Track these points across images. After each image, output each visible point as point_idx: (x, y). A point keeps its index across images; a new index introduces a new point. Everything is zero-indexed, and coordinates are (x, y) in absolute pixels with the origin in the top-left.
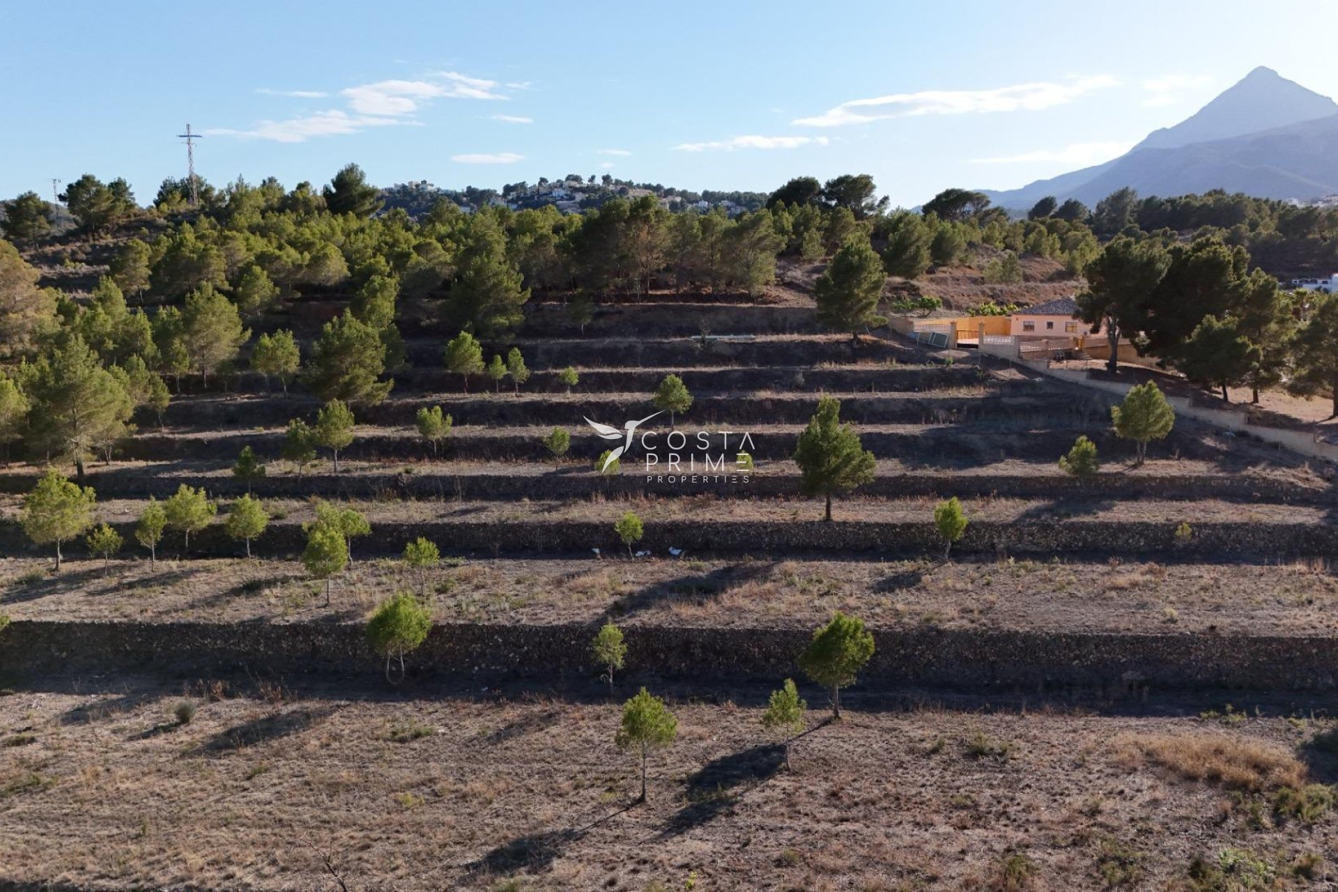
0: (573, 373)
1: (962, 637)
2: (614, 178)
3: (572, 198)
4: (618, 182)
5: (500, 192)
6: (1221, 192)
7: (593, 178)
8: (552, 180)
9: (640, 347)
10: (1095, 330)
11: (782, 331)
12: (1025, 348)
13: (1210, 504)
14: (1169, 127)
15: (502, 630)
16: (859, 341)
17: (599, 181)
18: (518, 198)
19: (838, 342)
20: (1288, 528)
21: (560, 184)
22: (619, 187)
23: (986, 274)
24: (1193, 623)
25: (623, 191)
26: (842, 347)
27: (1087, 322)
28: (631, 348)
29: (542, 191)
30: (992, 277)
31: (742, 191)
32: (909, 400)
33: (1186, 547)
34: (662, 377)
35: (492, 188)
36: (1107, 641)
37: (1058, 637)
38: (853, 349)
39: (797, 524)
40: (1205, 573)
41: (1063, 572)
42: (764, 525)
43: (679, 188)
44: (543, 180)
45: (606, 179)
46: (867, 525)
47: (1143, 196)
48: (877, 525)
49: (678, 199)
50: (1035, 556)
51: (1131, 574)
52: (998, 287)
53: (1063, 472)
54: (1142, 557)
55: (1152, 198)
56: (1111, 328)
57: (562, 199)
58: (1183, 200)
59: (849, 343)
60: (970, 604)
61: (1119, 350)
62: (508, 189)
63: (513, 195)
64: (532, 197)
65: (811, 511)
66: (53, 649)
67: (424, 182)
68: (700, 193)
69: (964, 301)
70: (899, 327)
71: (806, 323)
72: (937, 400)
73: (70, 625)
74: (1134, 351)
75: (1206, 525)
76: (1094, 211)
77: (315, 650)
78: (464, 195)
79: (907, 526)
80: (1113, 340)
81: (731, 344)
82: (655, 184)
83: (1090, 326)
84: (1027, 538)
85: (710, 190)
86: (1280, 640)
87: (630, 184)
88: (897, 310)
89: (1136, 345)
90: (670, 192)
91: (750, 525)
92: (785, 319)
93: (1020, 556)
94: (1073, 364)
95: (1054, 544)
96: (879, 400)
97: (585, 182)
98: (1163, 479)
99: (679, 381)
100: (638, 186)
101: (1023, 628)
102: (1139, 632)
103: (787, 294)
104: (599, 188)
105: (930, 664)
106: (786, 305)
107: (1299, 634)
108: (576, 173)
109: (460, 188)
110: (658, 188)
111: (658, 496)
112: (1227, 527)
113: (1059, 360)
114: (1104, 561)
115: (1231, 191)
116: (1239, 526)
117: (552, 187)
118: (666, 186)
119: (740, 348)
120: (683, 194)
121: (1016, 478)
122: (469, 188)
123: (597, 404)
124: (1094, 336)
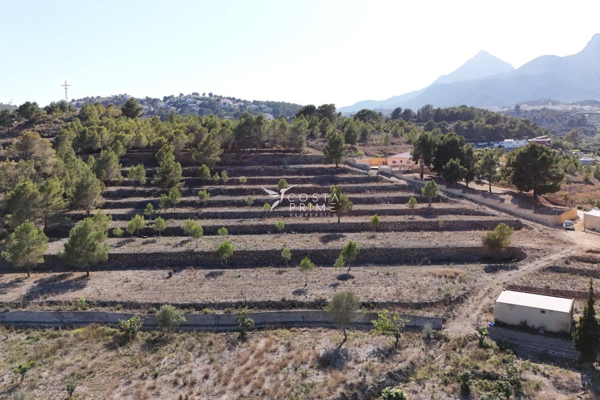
0: (243, 178)
1: (382, 250)
2: (214, 94)
3: (195, 103)
4: (215, 96)
5: (162, 99)
6: (465, 106)
7: (204, 94)
8: (185, 94)
9: (263, 170)
10: (416, 163)
11: (310, 163)
12: (394, 169)
13: (450, 216)
14: (447, 74)
15: (252, 252)
16: (339, 167)
17: (207, 95)
18: (171, 103)
19: (331, 168)
20: (470, 221)
21: (189, 96)
22: (216, 98)
23: (378, 142)
24: (442, 244)
25: (218, 100)
26: (333, 169)
27: (414, 161)
28: (259, 170)
29: (182, 99)
30: (381, 144)
31: (270, 100)
32: (358, 187)
33: (442, 228)
34: (278, 180)
35: (158, 98)
36: (419, 249)
37: (407, 249)
38: (337, 170)
39: (330, 224)
40: (446, 233)
41: (408, 234)
42: (320, 224)
43: (243, 99)
44: (181, 94)
45: (211, 94)
46: (351, 223)
47: (435, 107)
48: (354, 223)
49: (243, 104)
50: (400, 231)
51: (426, 234)
52: (383, 147)
53: (407, 208)
54: (429, 230)
55: (439, 109)
56: (421, 163)
57: (191, 103)
58: (451, 110)
59: (335, 168)
60: (383, 242)
61: (424, 170)
62: (166, 99)
63: (168, 101)
64: (177, 102)
65: (334, 220)
66: (117, 261)
67: (126, 94)
68: (252, 101)
69: (372, 153)
70: (351, 162)
71: (319, 160)
72: (366, 187)
73: (121, 254)
74: (429, 170)
75: (448, 221)
76: (416, 113)
77: (198, 259)
78: (145, 100)
79: (363, 223)
80: (422, 167)
81: (295, 168)
82: (232, 97)
83: (414, 162)
84: (397, 226)
85: (256, 100)
86: (464, 248)
87: (221, 97)
88: (350, 156)
89: (430, 169)
90: (239, 100)
91: (315, 224)
92: (311, 159)
93: (395, 231)
94: (410, 175)
95: (405, 228)
96: (348, 187)
97: (201, 95)
98: (436, 209)
99: (285, 181)
100: (224, 98)
101: (398, 247)
102: (428, 247)
103: (310, 150)
104: (208, 99)
105: (373, 257)
106: (311, 154)
107: (469, 246)
108: (196, 92)
109: (143, 97)
110: (233, 99)
111: (284, 217)
112: (453, 222)
113: (405, 173)
114: (419, 231)
115: (469, 106)
116: (457, 221)
117: (186, 97)
118: (237, 98)
119: (298, 170)
120: (245, 101)
121: (393, 210)
122: (147, 97)
123: (254, 189)
124: (416, 165)
